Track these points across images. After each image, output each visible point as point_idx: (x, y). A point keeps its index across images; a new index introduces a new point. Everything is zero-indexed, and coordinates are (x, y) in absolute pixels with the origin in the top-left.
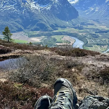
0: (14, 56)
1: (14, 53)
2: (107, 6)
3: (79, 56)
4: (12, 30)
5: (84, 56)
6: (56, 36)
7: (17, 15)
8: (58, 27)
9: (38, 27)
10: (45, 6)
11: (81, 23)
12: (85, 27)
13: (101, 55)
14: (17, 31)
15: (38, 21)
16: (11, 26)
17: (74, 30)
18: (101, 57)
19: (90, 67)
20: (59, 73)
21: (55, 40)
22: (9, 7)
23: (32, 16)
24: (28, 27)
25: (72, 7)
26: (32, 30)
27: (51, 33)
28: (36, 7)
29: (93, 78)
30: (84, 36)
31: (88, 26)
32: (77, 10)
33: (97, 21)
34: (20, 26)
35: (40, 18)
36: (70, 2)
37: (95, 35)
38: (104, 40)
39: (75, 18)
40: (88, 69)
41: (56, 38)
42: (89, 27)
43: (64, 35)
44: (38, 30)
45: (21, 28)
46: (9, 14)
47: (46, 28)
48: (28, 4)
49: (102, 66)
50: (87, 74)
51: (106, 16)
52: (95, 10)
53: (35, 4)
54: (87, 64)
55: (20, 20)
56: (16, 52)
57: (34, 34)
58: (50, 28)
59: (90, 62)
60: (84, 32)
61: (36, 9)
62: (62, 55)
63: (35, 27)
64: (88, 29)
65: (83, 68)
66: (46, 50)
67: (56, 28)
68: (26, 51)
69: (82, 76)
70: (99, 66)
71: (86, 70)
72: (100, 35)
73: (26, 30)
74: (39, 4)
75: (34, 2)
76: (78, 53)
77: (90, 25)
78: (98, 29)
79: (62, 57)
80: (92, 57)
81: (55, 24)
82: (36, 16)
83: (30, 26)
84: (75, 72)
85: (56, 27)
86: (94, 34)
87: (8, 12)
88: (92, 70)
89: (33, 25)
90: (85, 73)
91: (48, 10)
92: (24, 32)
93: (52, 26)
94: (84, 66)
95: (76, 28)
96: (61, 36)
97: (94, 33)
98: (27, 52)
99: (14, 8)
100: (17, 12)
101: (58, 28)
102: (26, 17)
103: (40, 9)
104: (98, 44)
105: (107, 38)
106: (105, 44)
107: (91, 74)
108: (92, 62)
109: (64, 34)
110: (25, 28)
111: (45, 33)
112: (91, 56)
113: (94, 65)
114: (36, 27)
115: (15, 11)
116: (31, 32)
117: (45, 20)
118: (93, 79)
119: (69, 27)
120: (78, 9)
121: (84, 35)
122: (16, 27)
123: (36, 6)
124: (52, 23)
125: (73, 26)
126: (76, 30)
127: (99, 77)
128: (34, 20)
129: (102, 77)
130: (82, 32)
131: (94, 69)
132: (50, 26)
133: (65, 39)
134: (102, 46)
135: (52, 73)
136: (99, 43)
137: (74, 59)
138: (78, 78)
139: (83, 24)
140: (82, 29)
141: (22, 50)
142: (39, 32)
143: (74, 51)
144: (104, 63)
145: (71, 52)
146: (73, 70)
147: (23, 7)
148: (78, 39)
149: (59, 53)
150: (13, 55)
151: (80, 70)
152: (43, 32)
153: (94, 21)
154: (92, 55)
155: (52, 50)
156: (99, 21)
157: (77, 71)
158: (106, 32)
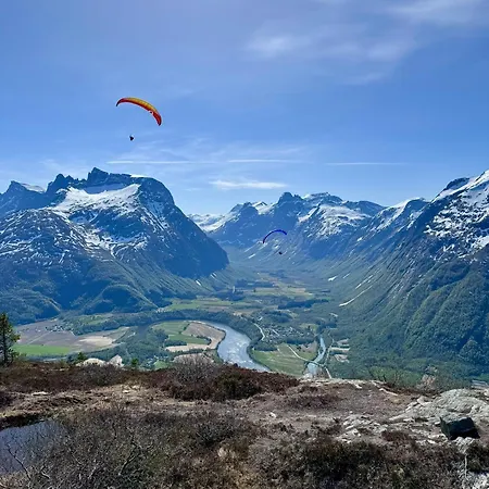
0: (20, 417)
1: (21, 408)
2: (300, 235)
3: (239, 397)
4: (23, 316)
5: (252, 394)
6: (165, 324)
7: (41, 267)
8: (170, 296)
9: (107, 301)
10: (130, 239)
11: (238, 282)
12: (249, 292)
13: (300, 387)
14: (37, 317)
15: (108, 283)
16: (18, 302)
17: (220, 302)
18: (304, 394)
19: (274, 436)
20: (175, 470)
21: (162, 337)
22: (16, 247)
23: (89, 268)
24: (76, 303)
25: (210, 240)
26: (88, 312)
27: (149, 315)
28: (102, 244)
29: (285, 476)
30: (249, 319)
31: (257, 289)
32: (224, 248)
33: (281, 275)
34: (47, 301)
35: (116, 275)
36: (202, 228)
37: (279, 314)
38: (304, 326)
39: (220, 270)
40: (267, 444)
41: (167, 331)
42: (261, 291)
43: (189, 319)
44: (109, 311)
45: (51, 308)
46: (15, 267)
47: (135, 301)
48: (77, 234)
49: (309, 429)
50: (267, 464)
51: (303, 262)
52: (270, 246)
53: (100, 235)
54: (265, 424)
55: (49, 284)
56: (26, 404)
57: (95, 323)
58: (148, 302)
59: (273, 418)
60: (248, 307)
61: (101, 249)
62: (185, 399)
63: (98, 300)
64: (259, 298)
65: (251, 443)
66: (131, 385)
67: (166, 300)
68: (62, 395)
69: (252, 475)
70: (301, 428)
71: (261, 450)
72: (292, 315)
73: (68, 314)
74: (111, 233)
75: (98, 230)
76: (234, 387)
77: (261, 286)
78: (284, 298)
79: (186, 404)
80: (277, 397)
81: (162, 289)
82: (103, 269)
83: (80, 298)
84: (228, 460)
85: (164, 297)
86: (275, 313)
87: (11, 262)
88: (279, 447)
89: (93, 295)
90: (258, 461)
91: (140, 250)
92: (62, 318)
93: (152, 295)
94: (255, 435)
95: (223, 297)
96: (181, 324)
97: (275, 308)
98: (67, 399)
99: (31, 250)
100: (42, 261)
101: (171, 300)
102: (67, 272)
103: (115, 250)
104: (290, 342)
105: (312, 321)
106: (309, 338)
107: (278, 462)
108: (279, 417)
109: (189, 316)
110: (66, 307)
111: (131, 316)
112: (274, 395)
113: (283, 429)
114: (100, 301)
115: (36, 258)
116: (83, 318)
117: (130, 279)
118: (285, 481)
119: (204, 295)
120: (224, 245)
121: (248, 316)
122: (35, 305)
123: (101, 239)
124: (152, 287)
125: (216, 293)
126: (223, 302)
127: (301, 473)
128: (95, 280)
129: (310, 471)
130: (241, 308)
131: (284, 443)
132: (147, 296)
133: (192, 331)
134: (302, 346)
135: (151, 474)
136: (292, 337)
137: (223, 411)
138: (237, 483)
139: (242, 284)
140: (241, 299)
141: (49, 390)
142: (110, 315)
143: (220, 379)
144: (312, 416)
145: (212, 386)
146: (221, 452)
147: (62, 244)
148: (233, 328)
149: (174, 392)
150: (16, 413)
151: (243, 451)
152: (122, 315)
153: (271, 274)
154: (277, 391)
155: (153, 379)
156: (285, 274)
157: (234, 455)
158: (309, 304)
